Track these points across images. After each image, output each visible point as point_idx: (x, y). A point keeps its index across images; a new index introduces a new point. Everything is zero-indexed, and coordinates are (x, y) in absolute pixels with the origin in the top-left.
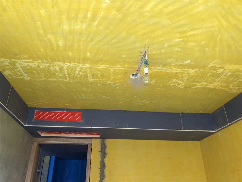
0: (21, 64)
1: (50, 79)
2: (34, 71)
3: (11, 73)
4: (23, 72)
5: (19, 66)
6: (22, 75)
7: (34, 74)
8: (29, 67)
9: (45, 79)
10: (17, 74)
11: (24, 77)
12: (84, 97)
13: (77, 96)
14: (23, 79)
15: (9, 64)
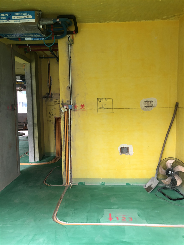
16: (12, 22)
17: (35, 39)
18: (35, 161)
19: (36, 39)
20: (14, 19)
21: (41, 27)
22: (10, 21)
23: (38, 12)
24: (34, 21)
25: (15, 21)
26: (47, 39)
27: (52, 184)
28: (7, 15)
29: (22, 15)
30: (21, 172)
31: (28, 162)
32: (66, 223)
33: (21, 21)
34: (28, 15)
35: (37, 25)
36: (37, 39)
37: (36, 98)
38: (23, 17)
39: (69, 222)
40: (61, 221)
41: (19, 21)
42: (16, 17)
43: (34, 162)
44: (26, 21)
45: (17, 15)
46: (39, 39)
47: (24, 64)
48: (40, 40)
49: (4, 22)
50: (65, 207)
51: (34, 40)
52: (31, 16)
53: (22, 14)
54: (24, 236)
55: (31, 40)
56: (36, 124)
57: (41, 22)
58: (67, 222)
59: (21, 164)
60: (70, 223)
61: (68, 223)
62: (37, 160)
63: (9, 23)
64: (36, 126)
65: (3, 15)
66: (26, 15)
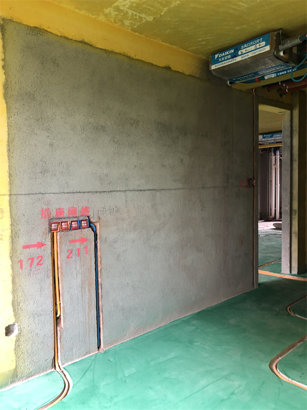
0: (124, 5)
1: (172, 6)
2: (144, 6)
3: (131, 21)
4: (138, 14)
5: (126, 10)
6: (141, 18)
7: (149, 9)
8: (135, 5)
9: (167, 8)
10: (136, 19)
11: (145, 18)
12: (246, 5)
13: (236, 10)
14: (147, 21)
15: (116, 13)
16: (238, 59)
17: (279, 74)
18: (291, 272)
19: (281, 74)
20: (241, 55)
21: (282, 54)
22: (235, 60)
23: (276, 33)
24: (268, 48)
25: (242, 58)
26: (299, 69)
27: (298, 315)
28: (232, 51)
29: (252, 45)
30: (259, 284)
31: (279, 272)
32: (287, 378)
33: (250, 55)
34: (260, 42)
35: (274, 53)
36: (283, 73)
37: (297, 167)
38: (253, 48)
39: (292, 379)
40: (280, 373)
41: (248, 55)
42: (244, 51)
43: (289, 275)
44: (257, 52)
45: (245, 48)
46: (285, 72)
47: (281, 112)
48: (287, 73)
49: (228, 62)
50: (300, 356)
51: (277, 76)
52: (264, 43)
53: (251, 43)
54: (218, 369)
55: (273, 76)
56: (295, 211)
57: (281, 47)
58: (289, 377)
59: (260, 272)
60: (293, 381)
61: (290, 379)
62: (295, 271)
63: (235, 61)
64: (295, 214)
65: (227, 53)
66: (258, 43)
